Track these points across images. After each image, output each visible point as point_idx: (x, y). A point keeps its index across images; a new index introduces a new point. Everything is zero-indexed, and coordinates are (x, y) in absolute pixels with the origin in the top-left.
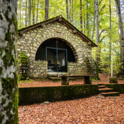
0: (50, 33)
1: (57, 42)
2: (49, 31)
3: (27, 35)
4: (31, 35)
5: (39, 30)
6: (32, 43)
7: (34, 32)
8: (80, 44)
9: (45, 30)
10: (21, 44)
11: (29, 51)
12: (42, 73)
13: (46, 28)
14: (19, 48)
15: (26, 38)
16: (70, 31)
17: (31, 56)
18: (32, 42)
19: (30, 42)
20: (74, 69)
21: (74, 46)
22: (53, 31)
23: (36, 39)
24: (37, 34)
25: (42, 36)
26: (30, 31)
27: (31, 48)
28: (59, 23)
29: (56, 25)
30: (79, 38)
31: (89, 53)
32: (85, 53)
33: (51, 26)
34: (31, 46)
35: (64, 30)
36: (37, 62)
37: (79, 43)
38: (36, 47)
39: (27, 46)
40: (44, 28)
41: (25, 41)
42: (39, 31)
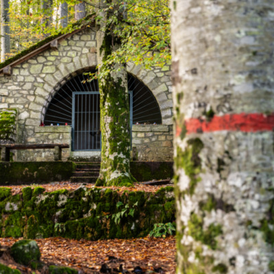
0: (76, 59)
2: (73, 54)
3: (22, 71)
4: (32, 71)
5: (50, 55)
6: (34, 88)
7: (38, 63)
8: (167, 74)
9: (64, 54)
10: (9, 94)
11: (27, 106)
13: (68, 48)
14: (5, 102)
15: (21, 79)
17: (29, 118)
18: (34, 86)
19: (28, 86)
20: (147, 141)
22: (86, 51)
23: (43, 78)
24: (44, 66)
25: (57, 69)
26: (30, 61)
27: (31, 99)
29: (93, 36)
33: (80, 40)
34: (30, 95)
36: (43, 129)
37: (165, 69)
38: (41, 96)
39: (22, 96)
40: (61, 48)
41: (19, 85)
42: (49, 58)
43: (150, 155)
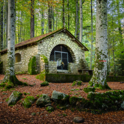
0: (58, 41)
1: (61, 47)
2: (57, 40)
3: (44, 42)
4: (47, 43)
5: (51, 39)
6: (47, 48)
7: (48, 40)
9: (55, 39)
10: (41, 49)
11: (46, 54)
12: (54, 70)
13: (55, 37)
14: (40, 52)
15: (44, 45)
16: (70, 39)
20: (73, 68)
21: (73, 51)
22: (59, 39)
23: (50, 46)
24: (50, 41)
25: (53, 43)
27: (47, 52)
28: (63, 33)
29: (61, 35)
30: (76, 44)
31: (83, 56)
32: (80, 56)
33: (58, 35)
34: (46, 50)
35: (66, 38)
36: (50, 62)
37: (76, 48)
41: (43, 47)
43: (74, 72)
